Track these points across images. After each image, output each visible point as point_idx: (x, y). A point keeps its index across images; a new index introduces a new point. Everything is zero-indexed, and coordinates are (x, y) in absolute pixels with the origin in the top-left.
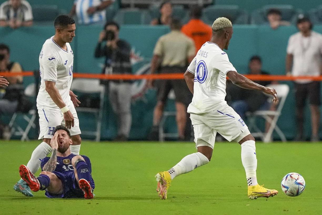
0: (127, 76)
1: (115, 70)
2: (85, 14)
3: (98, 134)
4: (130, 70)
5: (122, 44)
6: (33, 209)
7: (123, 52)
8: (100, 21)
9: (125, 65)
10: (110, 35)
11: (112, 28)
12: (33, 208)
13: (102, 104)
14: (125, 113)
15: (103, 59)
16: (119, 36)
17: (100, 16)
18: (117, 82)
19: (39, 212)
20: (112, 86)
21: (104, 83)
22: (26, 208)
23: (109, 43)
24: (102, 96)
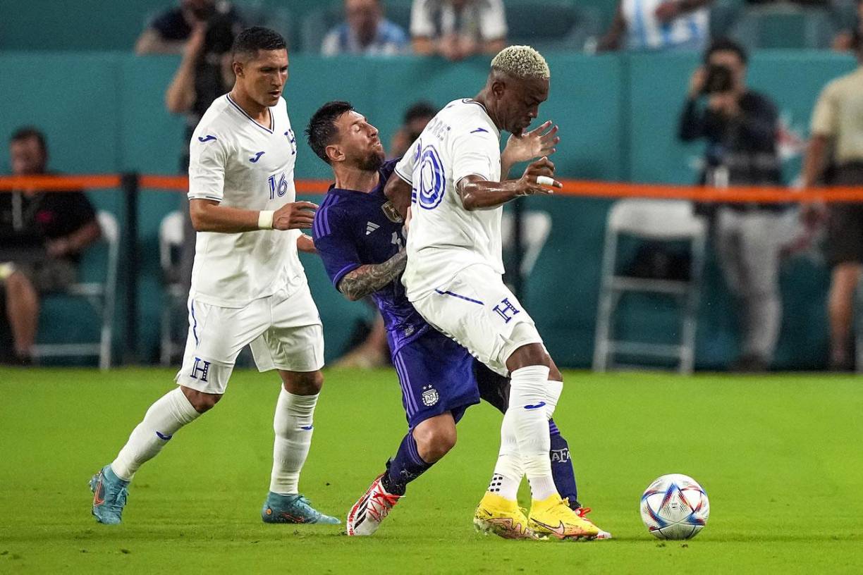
0: (766, 192)
1: (736, 176)
2: (650, 22)
3: (686, 353)
4: (776, 176)
5: (754, 104)
6: (505, 560)
7: (758, 124)
8: (693, 40)
9: (763, 161)
10: (718, 79)
11: (725, 58)
12: (506, 557)
13: (697, 268)
14: (760, 297)
15: (701, 146)
16: (747, 80)
17: (693, 27)
18: (740, 207)
19: (522, 570)
20: (728, 220)
21: (705, 210)
22: (487, 557)
23: (715, 101)
24: (699, 248)
